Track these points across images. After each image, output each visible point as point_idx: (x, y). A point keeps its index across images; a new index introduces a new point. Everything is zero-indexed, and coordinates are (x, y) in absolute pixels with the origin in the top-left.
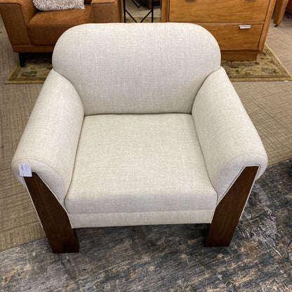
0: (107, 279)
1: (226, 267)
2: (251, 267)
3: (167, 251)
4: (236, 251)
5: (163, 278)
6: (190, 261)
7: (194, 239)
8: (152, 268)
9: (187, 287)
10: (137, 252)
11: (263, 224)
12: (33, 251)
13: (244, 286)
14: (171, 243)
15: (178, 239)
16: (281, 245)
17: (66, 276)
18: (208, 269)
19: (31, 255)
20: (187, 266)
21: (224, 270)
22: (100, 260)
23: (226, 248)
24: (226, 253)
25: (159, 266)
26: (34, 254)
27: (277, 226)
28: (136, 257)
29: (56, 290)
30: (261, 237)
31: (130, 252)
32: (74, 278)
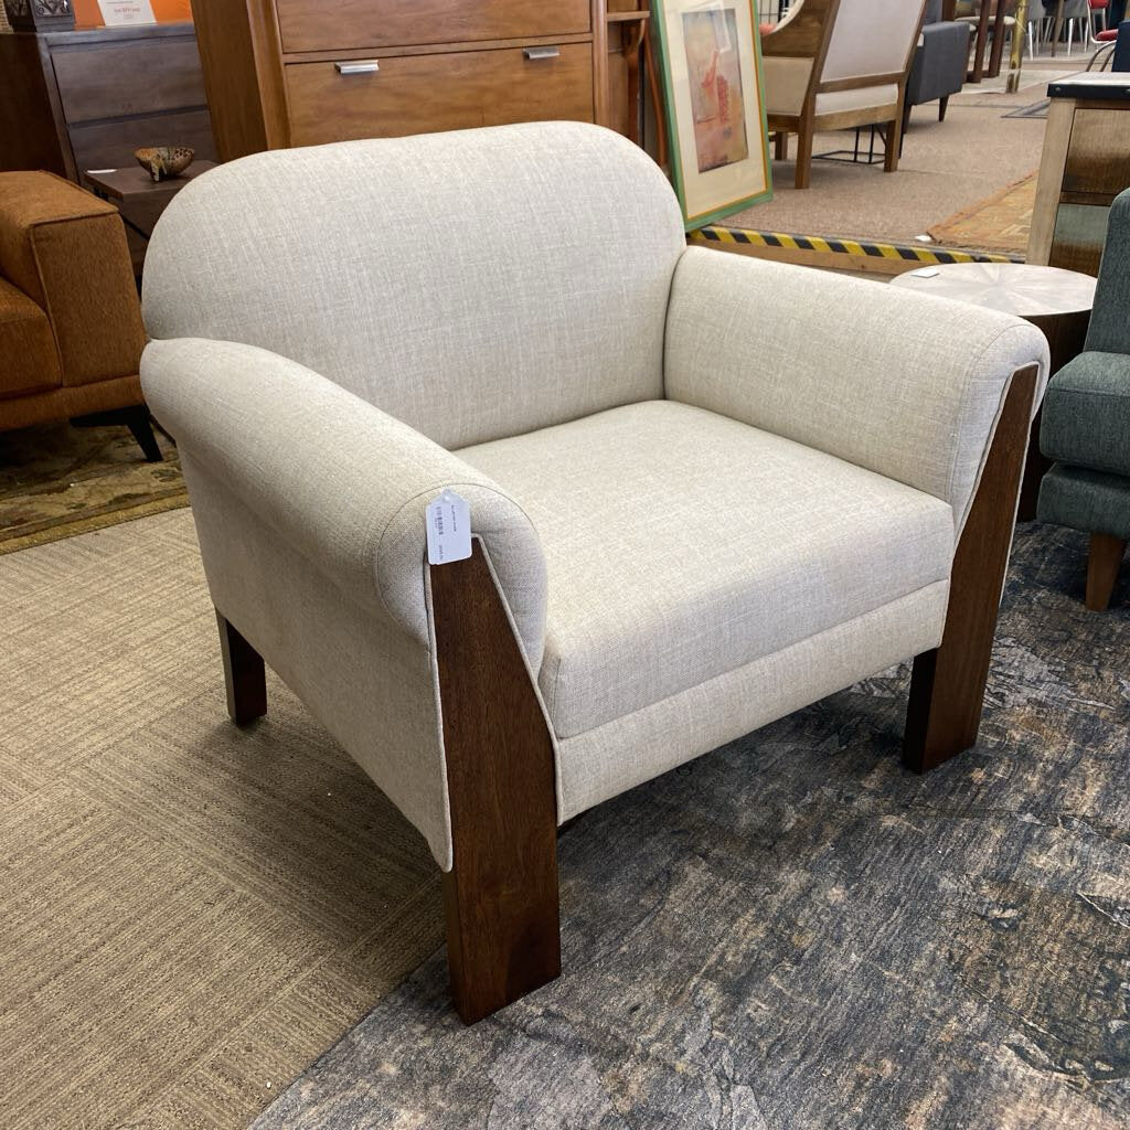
0: (736, 991)
1: (1018, 791)
2: (1076, 762)
3: (831, 832)
4: (1001, 748)
5: (893, 901)
6: (920, 824)
7: (870, 770)
8: (836, 894)
9: (976, 885)
10: (751, 879)
11: (1000, 664)
12: (375, 1064)
13: (1104, 807)
14: (821, 808)
15: (828, 792)
16: (1083, 686)
17: (586, 1061)
18: (983, 818)
19: (379, 1078)
20: (923, 838)
21: (1021, 799)
22: (656, 958)
23: (971, 752)
24: (982, 761)
25: (851, 876)
26: (391, 1070)
27: (1034, 651)
28: (760, 890)
29: (594, 1122)
30: (1026, 691)
31: (730, 889)
32: (622, 1052)
